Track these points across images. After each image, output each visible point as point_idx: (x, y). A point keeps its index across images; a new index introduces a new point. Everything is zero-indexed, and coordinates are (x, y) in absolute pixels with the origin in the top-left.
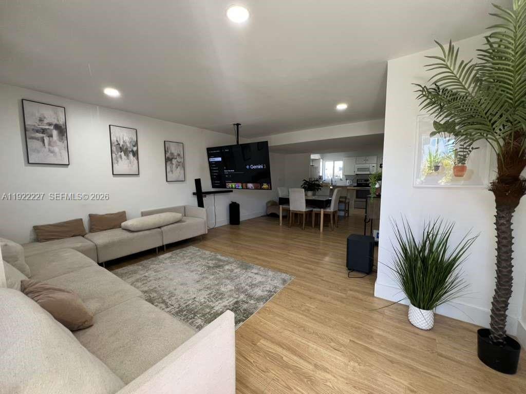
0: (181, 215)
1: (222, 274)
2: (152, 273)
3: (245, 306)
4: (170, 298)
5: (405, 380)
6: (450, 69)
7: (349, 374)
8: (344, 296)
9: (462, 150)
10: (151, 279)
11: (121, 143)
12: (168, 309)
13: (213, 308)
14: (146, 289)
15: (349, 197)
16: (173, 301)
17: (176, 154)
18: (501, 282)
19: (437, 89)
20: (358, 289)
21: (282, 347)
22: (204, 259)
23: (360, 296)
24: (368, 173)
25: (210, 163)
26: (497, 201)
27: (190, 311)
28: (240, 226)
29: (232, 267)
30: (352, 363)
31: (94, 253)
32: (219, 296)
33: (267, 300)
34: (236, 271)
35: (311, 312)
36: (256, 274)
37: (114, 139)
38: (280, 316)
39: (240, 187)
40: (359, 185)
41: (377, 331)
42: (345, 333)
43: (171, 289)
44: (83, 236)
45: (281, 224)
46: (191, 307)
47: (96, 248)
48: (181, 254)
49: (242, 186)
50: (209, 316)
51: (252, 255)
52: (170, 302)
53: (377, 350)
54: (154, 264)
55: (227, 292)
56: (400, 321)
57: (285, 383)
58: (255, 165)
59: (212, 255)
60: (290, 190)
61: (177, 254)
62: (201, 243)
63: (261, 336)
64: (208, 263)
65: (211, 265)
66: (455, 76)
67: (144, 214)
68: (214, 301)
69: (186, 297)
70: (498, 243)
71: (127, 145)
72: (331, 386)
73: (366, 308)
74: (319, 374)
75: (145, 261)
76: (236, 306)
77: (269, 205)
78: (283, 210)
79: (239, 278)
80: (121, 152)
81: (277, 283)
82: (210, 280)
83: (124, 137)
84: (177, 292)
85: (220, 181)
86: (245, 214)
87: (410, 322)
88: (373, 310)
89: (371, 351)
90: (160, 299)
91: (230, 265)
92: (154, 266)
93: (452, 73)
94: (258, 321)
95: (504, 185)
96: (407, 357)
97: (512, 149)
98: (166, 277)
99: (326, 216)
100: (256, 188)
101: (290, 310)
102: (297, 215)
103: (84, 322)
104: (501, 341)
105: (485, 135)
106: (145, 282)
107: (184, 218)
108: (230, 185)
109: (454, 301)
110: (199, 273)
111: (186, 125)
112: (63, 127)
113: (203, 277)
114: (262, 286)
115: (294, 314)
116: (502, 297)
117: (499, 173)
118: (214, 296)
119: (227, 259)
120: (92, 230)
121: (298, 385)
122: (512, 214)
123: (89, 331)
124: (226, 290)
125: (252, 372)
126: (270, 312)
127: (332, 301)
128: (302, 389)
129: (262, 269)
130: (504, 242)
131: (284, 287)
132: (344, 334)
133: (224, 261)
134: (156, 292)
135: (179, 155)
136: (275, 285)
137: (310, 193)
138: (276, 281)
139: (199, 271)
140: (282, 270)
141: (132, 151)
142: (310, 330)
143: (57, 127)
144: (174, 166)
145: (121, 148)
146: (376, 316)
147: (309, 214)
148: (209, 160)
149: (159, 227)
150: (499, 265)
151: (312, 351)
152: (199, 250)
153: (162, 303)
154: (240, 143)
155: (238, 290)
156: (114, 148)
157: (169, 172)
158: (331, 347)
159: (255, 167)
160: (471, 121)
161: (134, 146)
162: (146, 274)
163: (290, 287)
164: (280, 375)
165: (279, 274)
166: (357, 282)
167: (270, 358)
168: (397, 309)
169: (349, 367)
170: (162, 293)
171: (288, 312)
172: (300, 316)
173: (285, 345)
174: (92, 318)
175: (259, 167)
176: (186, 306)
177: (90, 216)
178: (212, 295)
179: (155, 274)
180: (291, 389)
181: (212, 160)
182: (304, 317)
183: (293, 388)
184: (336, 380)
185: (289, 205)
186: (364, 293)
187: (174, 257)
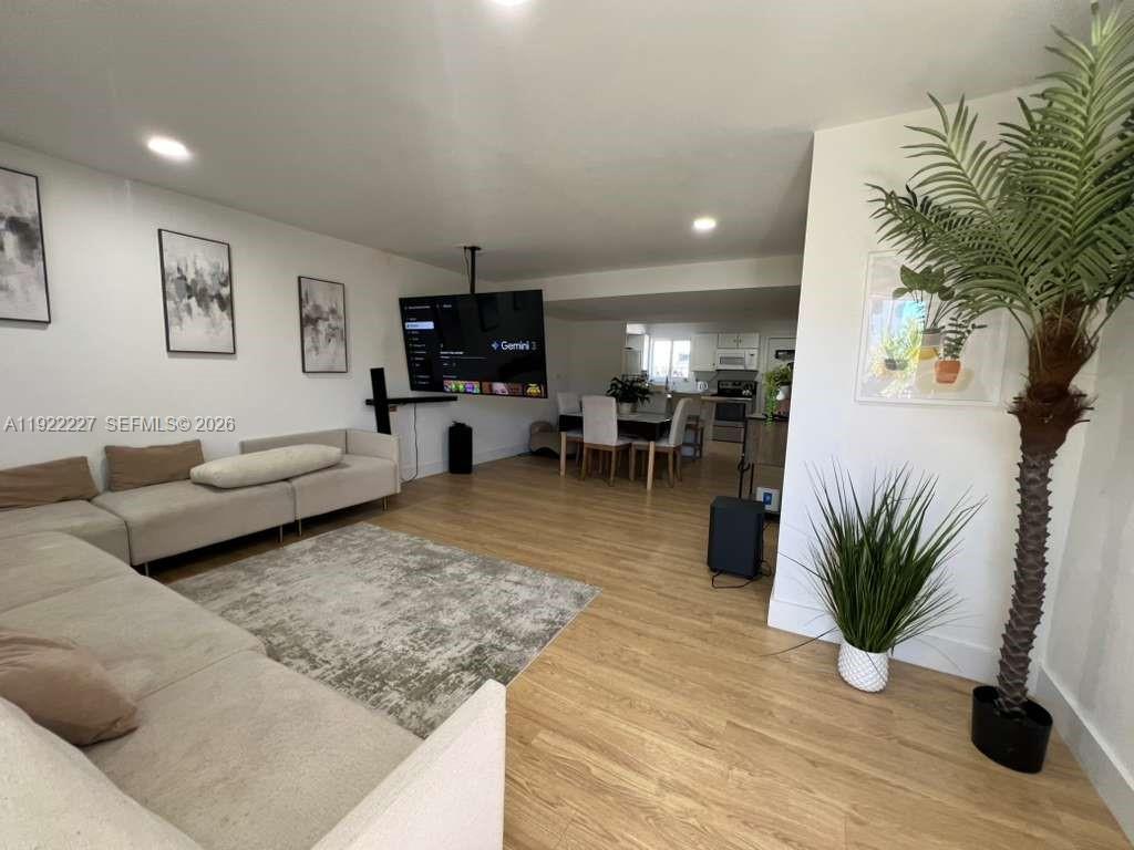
0: (339, 450)
1: (439, 585)
2: (271, 588)
3: (498, 657)
4: (320, 644)
5: (843, 802)
6: (953, 158)
7: (732, 796)
8: (707, 627)
9: (954, 329)
10: (270, 599)
11: (191, 276)
12: (318, 672)
13: (424, 664)
14: (258, 625)
15: (702, 417)
16: (328, 652)
17: (326, 309)
18: (1024, 596)
19: (911, 199)
20: (735, 610)
21: (589, 747)
22: (396, 551)
23: (740, 626)
24: (741, 368)
25: (407, 335)
26: (1023, 434)
27: (371, 674)
28: (474, 477)
29: (463, 569)
30: (736, 772)
31: (122, 541)
32: (438, 635)
33: (545, 643)
34: (470, 577)
35: (641, 665)
36: (517, 583)
37: (171, 264)
38: (576, 677)
39: (477, 390)
40: (721, 393)
41: (781, 701)
42: (717, 706)
43: (321, 623)
44: (89, 500)
45: (562, 473)
46: (372, 664)
47: (128, 529)
48: (340, 541)
49: (481, 388)
50: (417, 684)
51: (504, 542)
52: (321, 655)
53: (782, 738)
54: (276, 565)
55: (456, 626)
56: (823, 677)
57: (600, 826)
58: (513, 342)
59: (414, 543)
60: (585, 399)
61: (331, 541)
62: (388, 515)
63: (539, 724)
64: (406, 562)
65: (412, 566)
66: (964, 175)
67: (246, 448)
68: (427, 648)
69: (358, 641)
70: (1022, 518)
71: (204, 281)
72: (696, 824)
73: (754, 652)
74: (671, 801)
75: (252, 558)
76: (477, 657)
77: (537, 429)
78: (569, 442)
79: (481, 593)
80: (189, 297)
81: (565, 602)
82: (413, 600)
83: (199, 261)
84: (335, 631)
85: (428, 376)
86: (483, 451)
87: (842, 679)
88: (766, 656)
89: (772, 743)
90: (296, 649)
91: (456, 564)
92: (277, 569)
93: (959, 167)
94: (530, 691)
95: (1040, 404)
96: (841, 752)
97: (1058, 333)
98: (306, 595)
99: (661, 456)
100: (512, 395)
101: (596, 663)
102: (598, 453)
103: (115, 722)
104: (1017, 709)
105: (1007, 300)
106: (253, 608)
107: (346, 456)
108: (452, 385)
109: (930, 633)
110: (387, 584)
111: (356, 242)
112: (34, 226)
113: (397, 594)
114: (533, 611)
115: (606, 670)
116: (1024, 625)
117: (1032, 378)
118: (426, 635)
119: (449, 550)
120: (112, 485)
121: (627, 829)
122: (1052, 461)
123: (129, 745)
124: (454, 623)
125: (524, 808)
126: (554, 667)
127: (686, 639)
128: (638, 837)
129: (529, 571)
130: (1035, 515)
131: (578, 610)
132: (715, 709)
133: (443, 556)
134: (284, 631)
135: (333, 311)
136: (562, 607)
137: (626, 407)
138: (561, 599)
139: (385, 580)
140: (574, 573)
141: (219, 297)
142: (643, 704)
143: (15, 225)
144: (322, 337)
145: (188, 288)
146: (774, 667)
147: (624, 451)
148: (404, 326)
149: (286, 480)
150: (1020, 561)
151: (652, 751)
152: (382, 532)
153: (301, 657)
154: (478, 290)
155: (480, 620)
156: (171, 288)
157: (310, 350)
158: (690, 739)
159: (511, 347)
160: (982, 269)
161: (224, 285)
162: (258, 590)
163: (592, 610)
164: (588, 809)
165: (566, 582)
166: (732, 598)
167: (563, 774)
168: (814, 651)
169: (730, 780)
170: (299, 633)
171: (593, 667)
172: (621, 675)
173: (593, 742)
174: (135, 710)
175: (521, 347)
176: (361, 662)
177: (109, 450)
178: (419, 635)
179: (279, 588)
180: (613, 840)
181: (411, 326)
182: (626, 676)
183: (618, 838)
184: (706, 812)
185: (582, 433)
186: (748, 620)
187: (322, 547)
